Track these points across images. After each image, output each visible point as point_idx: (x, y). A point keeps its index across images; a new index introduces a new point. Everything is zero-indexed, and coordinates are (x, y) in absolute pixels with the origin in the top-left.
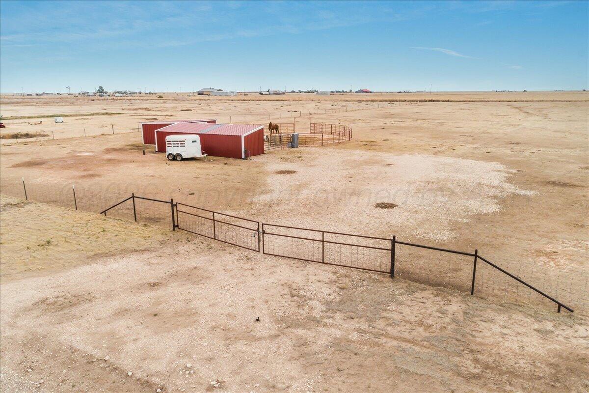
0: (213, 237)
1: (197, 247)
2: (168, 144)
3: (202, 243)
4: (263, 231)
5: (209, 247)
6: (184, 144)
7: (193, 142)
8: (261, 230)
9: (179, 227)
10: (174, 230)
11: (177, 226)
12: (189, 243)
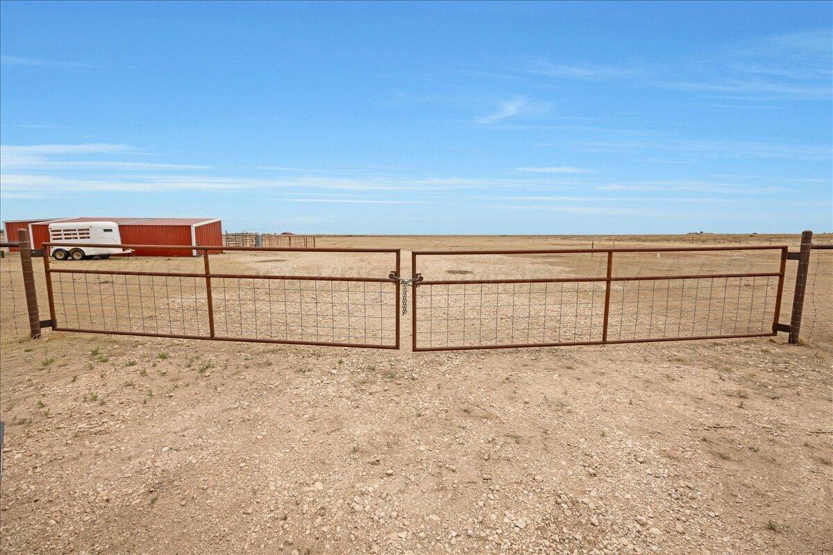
0: (205, 332)
1: (143, 374)
2: (54, 235)
3: (163, 357)
4: (414, 275)
5: (197, 365)
6: (88, 234)
7: (105, 230)
8: (406, 275)
9: (59, 326)
10: (35, 333)
11: (52, 323)
12: (102, 367)
